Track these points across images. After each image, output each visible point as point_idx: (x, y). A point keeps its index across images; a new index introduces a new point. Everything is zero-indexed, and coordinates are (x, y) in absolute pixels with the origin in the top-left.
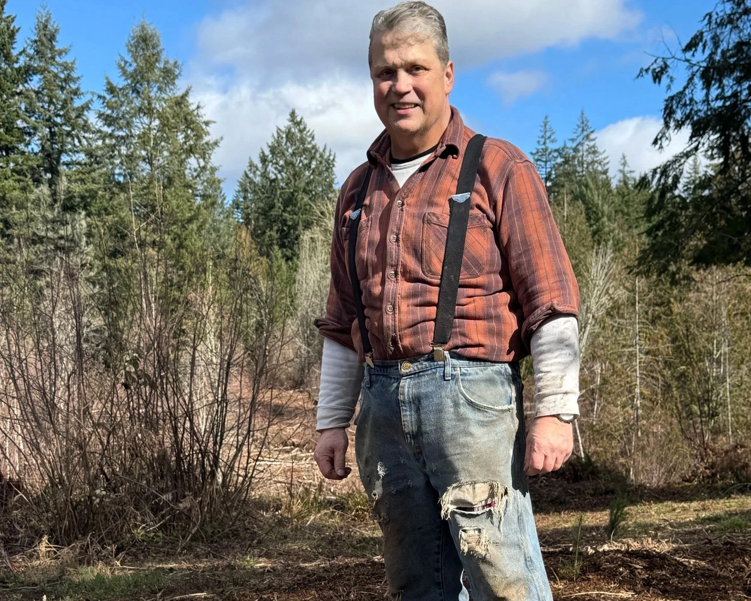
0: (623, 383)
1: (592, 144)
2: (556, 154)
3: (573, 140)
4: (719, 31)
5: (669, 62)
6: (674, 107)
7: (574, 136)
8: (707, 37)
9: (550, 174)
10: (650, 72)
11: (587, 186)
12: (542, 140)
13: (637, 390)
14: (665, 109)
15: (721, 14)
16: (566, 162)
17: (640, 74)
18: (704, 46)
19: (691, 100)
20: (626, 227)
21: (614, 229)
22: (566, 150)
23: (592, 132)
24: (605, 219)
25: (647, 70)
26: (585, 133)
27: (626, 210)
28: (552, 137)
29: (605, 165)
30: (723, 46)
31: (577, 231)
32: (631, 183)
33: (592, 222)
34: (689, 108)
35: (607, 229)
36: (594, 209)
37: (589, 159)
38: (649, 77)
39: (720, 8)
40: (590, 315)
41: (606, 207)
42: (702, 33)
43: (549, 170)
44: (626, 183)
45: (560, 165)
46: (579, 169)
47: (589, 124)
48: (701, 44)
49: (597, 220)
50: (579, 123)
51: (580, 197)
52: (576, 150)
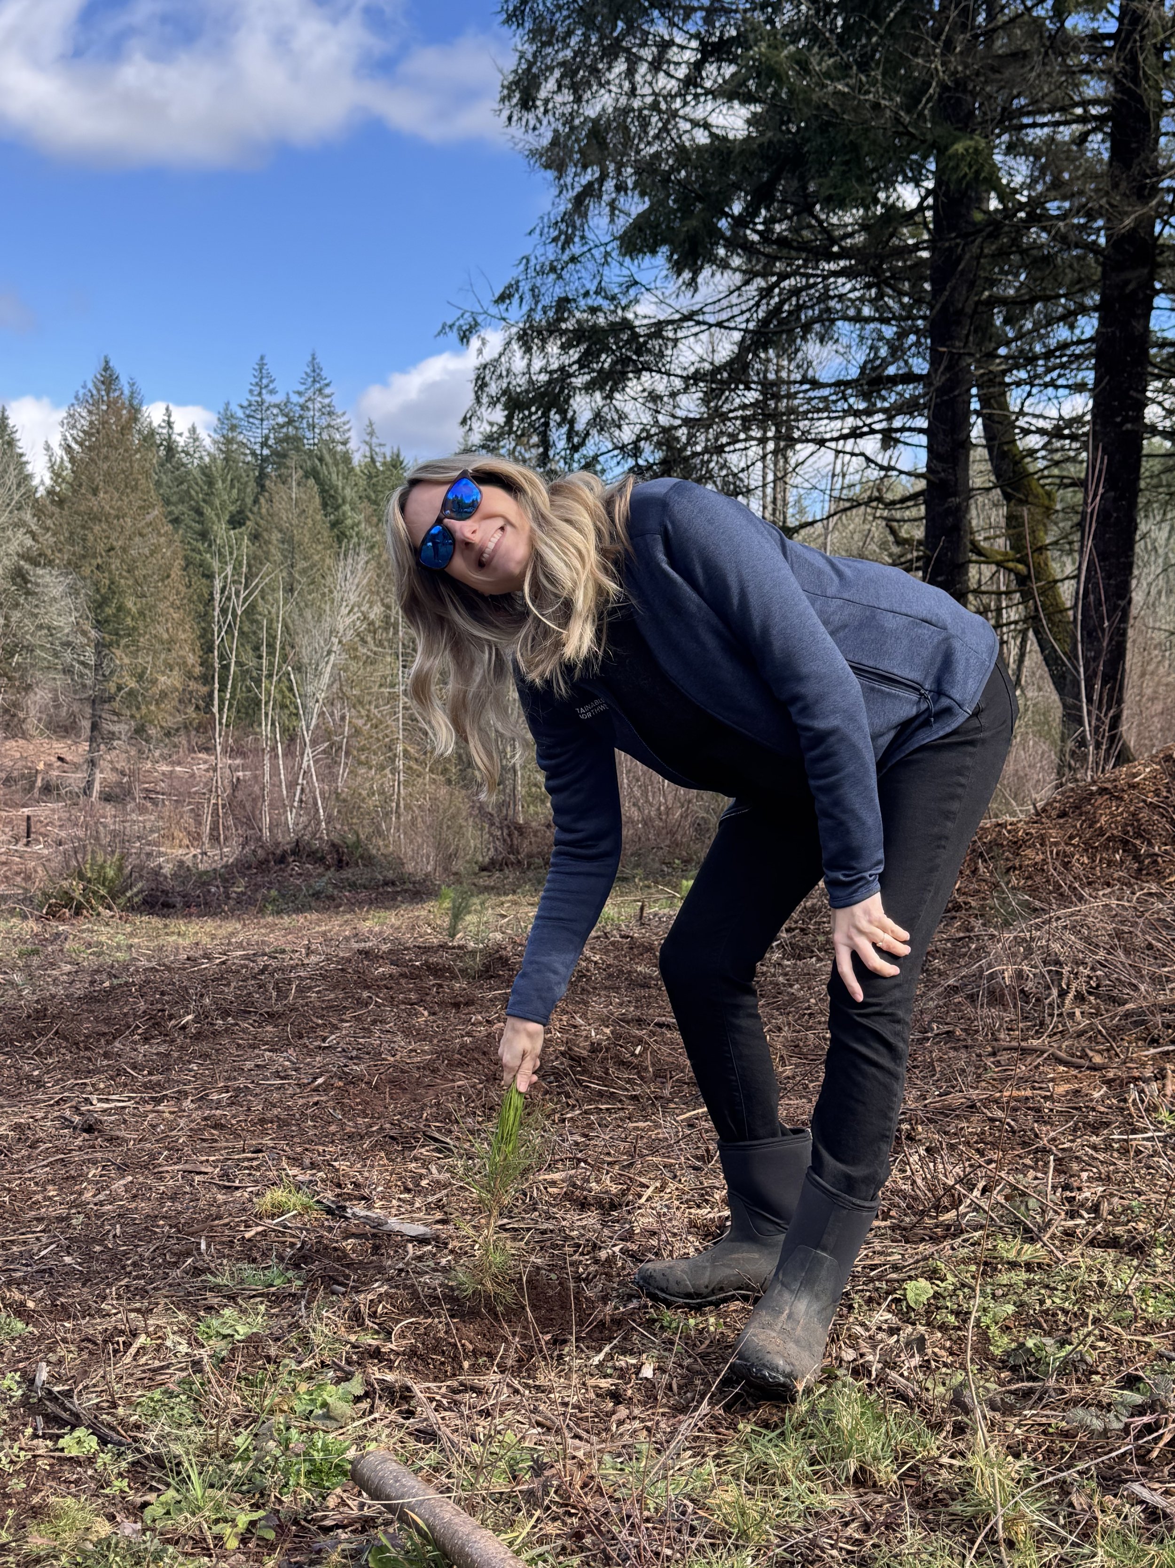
0: (380, 736)
1: (327, 401)
2: (275, 411)
3: (300, 394)
4: (539, 281)
5: (480, 319)
6: (487, 379)
7: (302, 388)
8: (525, 287)
9: (267, 438)
10: (455, 329)
11: (321, 460)
12: (257, 390)
13: (400, 748)
14: (477, 379)
15: (542, 259)
16: (290, 422)
17: (442, 331)
18: (521, 299)
19: (508, 371)
20: (375, 519)
21: (359, 523)
22: (290, 406)
23: (327, 385)
24: (347, 507)
25: (451, 327)
26: (318, 386)
27: (373, 496)
28: (271, 386)
29: (344, 432)
30: (546, 301)
31: (309, 521)
32: (379, 460)
33: (329, 509)
34: (505, 380)
35: (349, 522)
36: (332, 492)
37: (324, 422)
38: (454, 336)
39: (540, 251)
40: (335, 640)
41: (348, 492)
42: (518, 282)
43: (266, 431)
44: (373, 461)
45: (282, 426)
46: (309, 434)
47: (324, 374)
48: (517, 296)
49: (337, 508)
50: (308, 370)
51: (313, 473)
52: (303, 407)
